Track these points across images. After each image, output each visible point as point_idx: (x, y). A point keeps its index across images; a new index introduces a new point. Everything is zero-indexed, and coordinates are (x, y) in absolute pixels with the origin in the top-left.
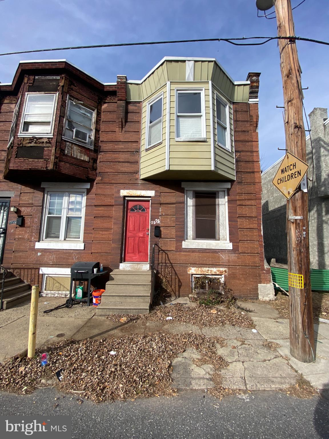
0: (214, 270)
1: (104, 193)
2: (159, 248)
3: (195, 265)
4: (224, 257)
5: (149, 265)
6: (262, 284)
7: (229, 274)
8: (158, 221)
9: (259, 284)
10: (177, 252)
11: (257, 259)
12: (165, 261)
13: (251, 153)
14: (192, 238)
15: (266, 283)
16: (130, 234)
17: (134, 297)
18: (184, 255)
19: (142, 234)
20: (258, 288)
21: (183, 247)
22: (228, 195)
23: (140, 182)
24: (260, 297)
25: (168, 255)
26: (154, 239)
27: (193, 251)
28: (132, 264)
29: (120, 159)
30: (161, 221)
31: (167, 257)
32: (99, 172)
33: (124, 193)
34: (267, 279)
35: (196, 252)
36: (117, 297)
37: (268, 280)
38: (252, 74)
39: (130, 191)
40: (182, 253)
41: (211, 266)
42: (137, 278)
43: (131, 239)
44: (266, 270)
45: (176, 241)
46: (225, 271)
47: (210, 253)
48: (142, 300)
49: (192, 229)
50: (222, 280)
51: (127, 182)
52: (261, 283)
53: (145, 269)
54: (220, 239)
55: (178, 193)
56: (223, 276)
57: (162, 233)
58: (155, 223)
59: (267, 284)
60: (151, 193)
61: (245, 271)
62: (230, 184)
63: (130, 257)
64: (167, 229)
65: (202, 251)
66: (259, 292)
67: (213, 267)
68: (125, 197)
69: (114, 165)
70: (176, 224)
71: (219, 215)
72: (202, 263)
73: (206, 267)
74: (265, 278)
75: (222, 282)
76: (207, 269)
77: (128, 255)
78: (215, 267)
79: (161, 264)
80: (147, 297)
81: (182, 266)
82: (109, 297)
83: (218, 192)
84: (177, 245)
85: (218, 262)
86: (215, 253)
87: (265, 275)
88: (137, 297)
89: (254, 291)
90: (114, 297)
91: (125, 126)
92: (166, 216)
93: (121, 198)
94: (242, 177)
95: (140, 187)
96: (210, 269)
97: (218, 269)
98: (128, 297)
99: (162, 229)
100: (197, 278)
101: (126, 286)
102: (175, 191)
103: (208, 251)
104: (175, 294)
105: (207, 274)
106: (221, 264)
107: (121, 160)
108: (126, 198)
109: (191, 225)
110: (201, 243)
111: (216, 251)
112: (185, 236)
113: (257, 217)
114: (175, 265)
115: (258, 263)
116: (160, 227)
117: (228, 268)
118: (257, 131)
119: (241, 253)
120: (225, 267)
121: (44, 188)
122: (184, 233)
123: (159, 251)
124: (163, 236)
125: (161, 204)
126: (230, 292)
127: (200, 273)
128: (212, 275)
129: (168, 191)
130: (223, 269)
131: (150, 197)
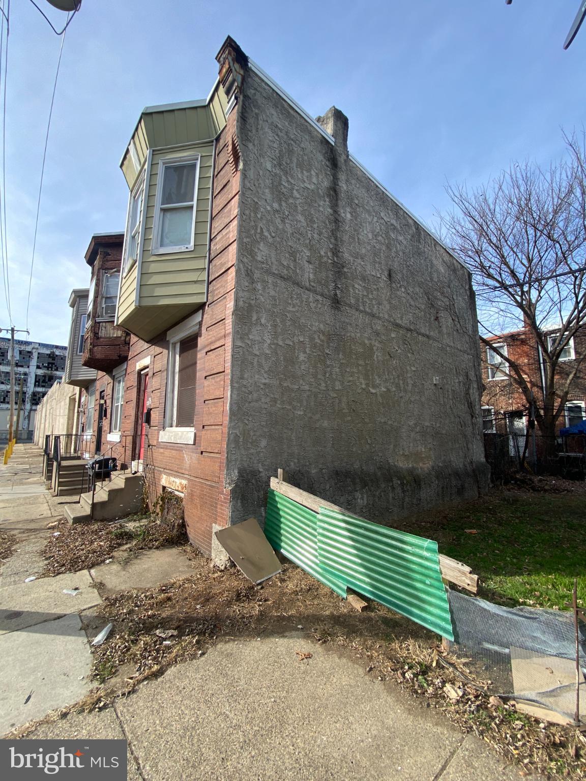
0: (178, 482)
2: (149, 441)
3: (166, 471)
4: (187, 459)
5: (142, 466)
6: (217, 526)
7: (188, 493)
8: (150, 401)
9: (213, 524)
10: (157, 448)
11: (217, 467)
12: (151, 462)
14: (175, 425)
15: (222, 524)
18: (161, 453)
21: (160, 439)
24: (213, 554)
25: (153, 453)
26: (147, 427)
27: (166, 446)
31: (152, 455)
33: (138, 366)
34: (224, 514)
35: (168, 449)
37: (225, 519)
40: (160, 450)
41: (176, 473)
44: (225, 494)
45: (157, 430)
46: (186, 486)
47: (177, 450)
49: (176, 408)
52: (216, 523)
56: (184, 495)
57: (152, 418)
58: (149, 404)
59: (223, 526)
60: (149, 360)
61: (203, 491)
62: (199, 313)
64: (154, 411)
65: (172, 446)
67: (176, 476)
68: (140, 371)
72: (171, 469)
73: (173, 475)
74: (221, 513)
76: (173, 479)
78: (179, 477)
81: (159, 471)
83: (197, 333)
85: (181, 469)
86: (181, 451)
87: (222, 505)
89: (209, 539)
92: (155, 392)
93: (136, 374)
94: (214, 291)
95: (145, 354)
96: (175, 479)
97: (181, 480)
102: (163, 350)
103: (176, 446)
105: (172, 488)
106: (183, 471)
108: (142, 372)
110: (176, 433)
111: (182, 447)
112: (164, 422)
113: (224, 372)
114: (156, 468)
115: (216, 477)
116: (151, 409)
117: (189, 480)
118: (241, 166)
119: (202, 453)
120: (185, 478)
121: (114, 376)
122: (164, 417)
123: (149, 446)
124: (152, 424)
125: (154, 374)
126: (186, 529)
127: (168, 485)
128: (176, 491)
129: (158, 352)
130: (184, 482)
131: (148, 366)
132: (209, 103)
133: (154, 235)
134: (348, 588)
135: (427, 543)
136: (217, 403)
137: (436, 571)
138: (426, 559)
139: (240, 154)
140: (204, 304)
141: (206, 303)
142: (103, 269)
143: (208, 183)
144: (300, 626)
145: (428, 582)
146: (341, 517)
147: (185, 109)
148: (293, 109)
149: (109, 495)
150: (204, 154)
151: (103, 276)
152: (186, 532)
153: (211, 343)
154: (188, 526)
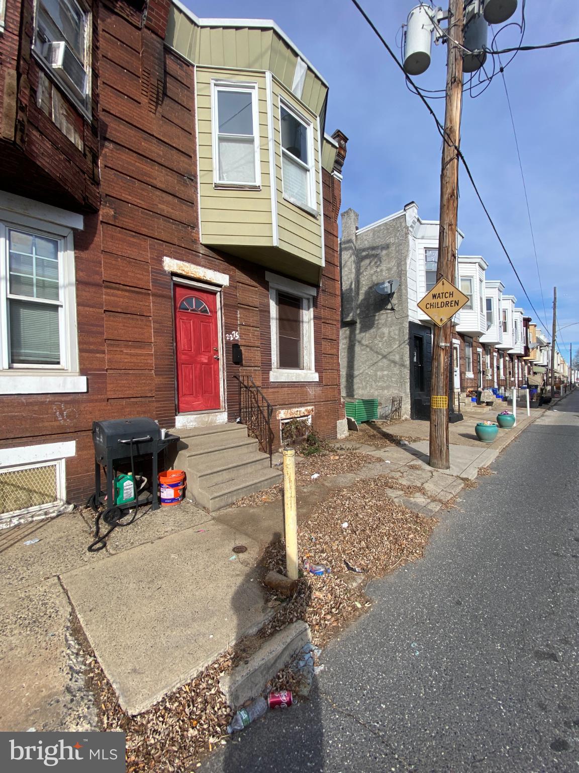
0: (303, 410)
1: (123, 254)
2: (240, 382)
3: (283, 406)
4: (311, 392)
5: (226, 413)
7: (316, 413)
8: (236, 336)
9: (337, 421)
10: (265, 388)
11: (336, 392)
12: (250, 404)
14: (277, 367)
16: (183, 357)
17: (249, 465)
18: (273, 392)
19: (207, 357)
20: (337, 426)
21: (272, 379)
22: (315, 306)
23: (202, 250)
24: (338, 435)
26: (233, 367)
27: (282, 385)
28: (198, 416)
29: (156, 179)
30: (240, 336)
32: (107, 195)
33: (170, 264)
34: (343, 413)
35: (285, 387)
36: (225, 472)
37: (343, 415)
39: (185, 266)
40: (271, 390)
41: (299, 405)
42: (225, 436)
43: (186, 367)
45: (262, 371)
48: (260, 467)
49: (275, 352)
50: (309, 422)
51: (176, 241)
52: (339, 420)
53: (221, 421)
54: (305, 367)
55: (261, 288)
56: (310, 416)
57: (243, 356)
58: (232, 339)
59: (343, 419)
60: (223, 279)
61: (328, 408)
62: (316, 289)
63: (187, 403)
64: (249, 350)
65: (291, 385)
66: (337, 430)
67: (301, 407)
68: (172, 274)
69: (143, 189)
70: (261, 344)
71: (303, 334)
72: (291, 402)
73: (295, 407)
75: (309, 424)
76: (297, 409)
77: (183, 399)
78: (304, 406)
79: (245, 410)
80: (265, 460)
82: (211, 475)
83: (303, 300)
84: (264, 378)
85: (306, 399)
86: (302, 387)
87: (341, 410)
88: (253, 464)
90: (220, 473)
92: (246, 328)
93: (166, 275)
95: (203, 262)
96: (299, 409)
97: (306, 408)
98: (241, 467)
99: (242, 348)
100: (286, 423)
101: (221, 451)
102: (258, 285)
103: (296, 383)
105: (296, 416)
107: (159, 185)
108: (175, 279)
109: (275, 346)
110: (291, 373)
111: (304, 385)
115: (336, 397)
116: (240, 346)
117: (315, 405)
119: (325, 386)
124: (244, 363)
127: (289, 416)
128: (301, 417)
129: (248, 282)
130: (310, 408)
131: (220, 286)
136: (333, 357)
153: (327, 319)
154: (318, 433)
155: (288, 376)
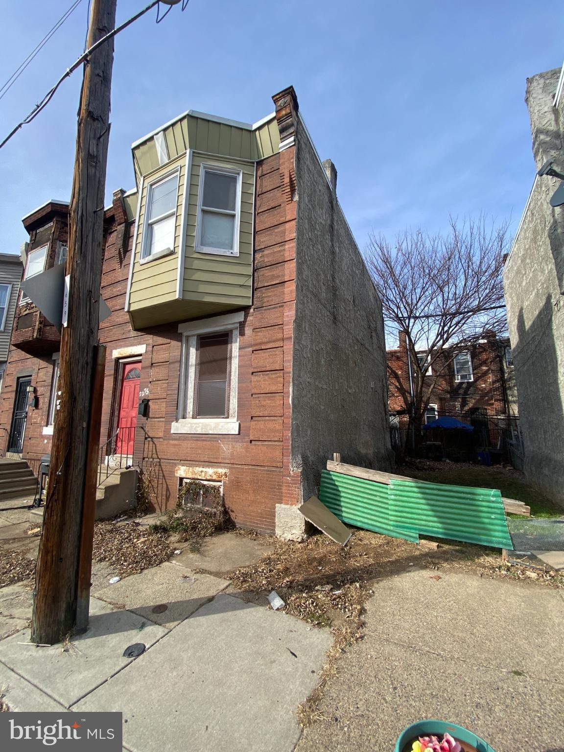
0: (210, 471)
2: (146, 433)
3: (185, 462)
4: (226, 448)
5: (132, 459)
6: (283, 506)
7: (231, 481)
8: (147, 392)
9: (277, 505)
10: (166, 439)
11: (278, 453)
12: (152, 454)
13: (280, 246)
14: (191, 416)
15: (290, 503)
16: (123, 412)
18: (175, 445)
20: (275, 512)
21: (173, 431)
22: (241, 333)
23: (133, 334)
24: (278, 532)
25: (155, 445)
26: (142, 419)
30: (150, 391)
31: (154, 448)
33: (116, 352)
34: (292, 494)
35: (188, 440)
37: (294, 498)
38: (278, 97)
40: (172, 442)
41: (206, 463)
43: (124, 420)
44: (293, 477)
45: (165, 421)
46: (225, 474)
47: (206, 441)
49: (192, 400)
50: (222, 491)
51: (120, 337)
52: (281, 503)
54: (230, 415)
55: (174, 342)
56: (222, 483)
57: (151, 410)
58: (143, 395)
59: (292, 505)
60: (142, 349)
61: (257, 476)
62: (242, 313)
65: (196, 437)
66: (276, 520)
67: (208, 466)
68: (118, 359)
70: (167, 395)
71: (230, 373)
72: (196, 459)
73: (199, 466)
74: (289, 493)
75: (220, 493)
76: (201, 469)
77: (119, 444)
78: (212, 467)
79: (147, 459)
81: (169, 463)
83: (231, 331)
84: (166, 429)
85: (216, 458)
86: (213, 441)
87: (289, 486)
89: (268, 518)
91: (124, 257)
92: (156, 382)
93: (113, 361)
94: (263, 297)
96: (204, 469)
97: (215, 470)
99: (150, 403)
100: (188, 484)
102: (169, 341)
103: (205, 437)
104: (161, 509)
105: (200, 478)
106: (220, 460)
108: (121, 361)
109: (192, 394)
110: (195, 424)
111: (216, 438)
112: (177, 414)
113: (283, 370)
114: (162, 461)
115: (279, 462)
116: (149, 401)
117: (230, 468)
118: (296, 198)
119: (251, 441)
120: (225, 467)
121: (55, 361)
122: (177, 409)
123: (146, 438)
124: (151, 415)
125: (152, 364)
126: (230, 515)
127: (190, 476)
128: (206, 480)
129: (161, 342)
130: (222, 471)
131: (140, 355)
132: (256, 130)
133: (196, 233)
134: (420, 535)
135: (493, 492)
136: (275, 396)
137: (501, 509)
138: (493, 502)
139: (296, 187)
140: (249, 307)
141: (251, 306)
142: (60, 241)
143: (251, 199)
144: (411, 564)
145: (493, 517)
146: (413, 484)
147: (231, 126)
148: (316, 157)
149: (105, 492)
150: (246, 172)
151: (60, 248)
152: (230, 518)
153: (261, 344)
154: (232, 511)
155: (192, 427)
